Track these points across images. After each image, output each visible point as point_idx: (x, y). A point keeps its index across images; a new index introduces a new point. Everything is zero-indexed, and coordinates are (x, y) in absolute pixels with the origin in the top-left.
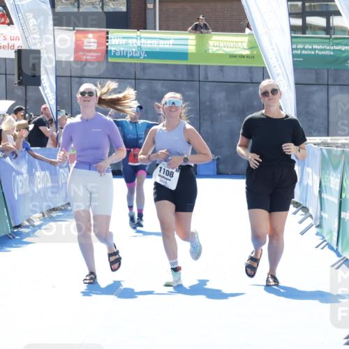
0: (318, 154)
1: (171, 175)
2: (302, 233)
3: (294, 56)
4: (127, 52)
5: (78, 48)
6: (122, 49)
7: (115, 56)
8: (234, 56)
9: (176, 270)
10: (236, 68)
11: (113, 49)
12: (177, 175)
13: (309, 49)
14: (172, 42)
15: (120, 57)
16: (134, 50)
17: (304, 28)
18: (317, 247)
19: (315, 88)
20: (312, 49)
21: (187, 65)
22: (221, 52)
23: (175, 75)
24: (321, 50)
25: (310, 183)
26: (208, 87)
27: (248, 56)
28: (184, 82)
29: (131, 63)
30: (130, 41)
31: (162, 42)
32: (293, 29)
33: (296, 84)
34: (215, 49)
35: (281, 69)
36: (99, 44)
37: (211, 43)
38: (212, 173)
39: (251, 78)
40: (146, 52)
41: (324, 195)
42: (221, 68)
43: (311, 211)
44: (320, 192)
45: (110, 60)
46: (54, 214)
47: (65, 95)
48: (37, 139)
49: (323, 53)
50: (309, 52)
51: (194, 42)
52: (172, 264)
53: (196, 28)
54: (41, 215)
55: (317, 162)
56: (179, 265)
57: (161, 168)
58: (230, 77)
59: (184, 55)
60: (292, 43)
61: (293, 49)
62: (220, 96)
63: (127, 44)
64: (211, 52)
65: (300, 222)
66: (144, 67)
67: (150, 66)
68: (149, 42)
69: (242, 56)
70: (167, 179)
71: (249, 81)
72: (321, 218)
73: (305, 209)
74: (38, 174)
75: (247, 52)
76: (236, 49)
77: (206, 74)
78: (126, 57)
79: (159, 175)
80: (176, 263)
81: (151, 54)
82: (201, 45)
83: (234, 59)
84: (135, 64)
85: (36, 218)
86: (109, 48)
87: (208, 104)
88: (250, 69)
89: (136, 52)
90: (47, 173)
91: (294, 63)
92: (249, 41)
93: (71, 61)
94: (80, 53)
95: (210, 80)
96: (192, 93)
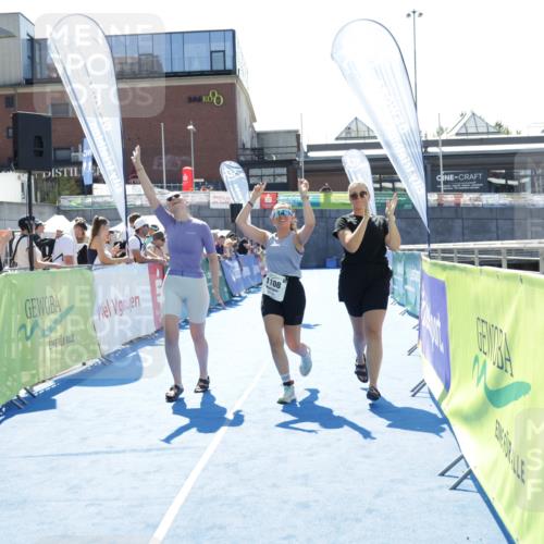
1: (278, 285)
3: (376, 203)
5: (262, 201)
9: (288, 384)
10: (346, 210)
12: (284, 286)
17: (381, 189)
21: (319, 209)
22: (337, 202)
28: (318, 218)
30: (289, 197)
32: (376, 189)
34: (334, 201)
37: (332, 197)
48: (242, 249)
51: (322, 197)
52: (283, 379)
53: (324, 190)
56: (291, 379)
57: (268, 279)
59: (318, 204)
60: (376, 197)
61: (376, 200)
70: (274, 290)
76: (346, 200)
77: (330, 214)
79: (267, 287)
80: (288, 377)
82: (327, 199)
93: (258, 209)
94: (263, 205)
95: (332, 217)
96: (323, 224)
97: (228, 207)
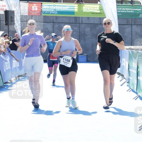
0: (128, 53)
1: (69, 61)
2: (121, 85)
3: (118, 13)
4: (50, 12)
5: (30, 9)
6: (48, 10)
7: (45, 13)
8: (94, 13)
10: (94, 18)
11: (44, 10)
13: (124, 10)
14: (68, 7)
15: (47, 13)
16: (52, 11)
17: (122, 2)
18: (127, 91)
19: (126, 26)
20: (125, 10)
21: (74, 17)
22: (88, 11)
23: (70, 21)
24: (129, 10)
25: (125, 65)
26: (83, 26)
27: (99, 13)
28: (73, 24)
29: (51, 16)
31: (64, 7)
32: (118, 2)
33: (119, 24)
34: (86, 10)
35: (113, 18)
36: (38, 8)
38: (85, 61)
40: (58, 12)
41: (130, 70)
42: (88, 18)
43: (125, 76)
44: (129, 69)
45: (43, 15)
46: (20, 78)
49: (130, 12)
50: (124, 11)
53: (78, 2)
54: (15, 78)
55: (127, 56)
57: (64, 58)
58: (92, 22)
59: (73, 13)
60: (117, 8)
61: (117, 10)
62: (88, 30)
63: (49, 8)
64: (84, 11)
65: (121, 81)
66: (57, 18)
67: (59, 17)
68: (59, 7)
69: (97, 13)
70: (67, 63)
71: (99, 23)
72: (129, 79)
73: (123, 76)
74: (14, 61)
75: (99, 12)
77: (82, 20)
78: (49, 13)
79: (63, 62)
81: (60, 12)
82: (80, 9)
83: (94, 14)
84: (53, 16)
85: (13, 79)
86: (42, 10)
87: (83, 33)
88: (100, 18)
89: (53, 11)
91: (118, 16)
92: (100, 7)
93: (27, 16)
94: (31, 12)
95: (83, 23)
96: (76, 28)
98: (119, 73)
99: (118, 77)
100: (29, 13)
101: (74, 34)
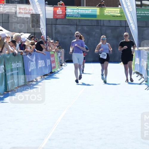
2: (140, 84)
3: (137, 16)
4: (73, 15)
5: (55, 13)
6: (71, 14)
7: (69, 16)
10: (115, 21)
11: (68, 14)
13: (143, 13)
14: (90, 11)
15: (71, 17)
16: (76, 14)
17: (141, 5)
19: (145, 28)
21: (96, 20)
22: (109, 14)
23: (92, 24)
24: (148, 14)
25: (143, 65)
26: (104, 28)
27: (120, 16)
28: (95, 26)
29: (75, 19)
30: (74, 11)
31: (87, 11)
32: (137, 5)
33: (138, 27)
34: (107, 13)
35: (132, 21)
36: (62, 12)
37: (105, 11)
39: (121, 25)
40: (81, 15)
42: (109, 21)
43: (143, 76)
44: (147, 68)
45: (67, 18)
46: (46, 77)
47: (50, 31)
50: (143, 15)
51: (99, 11)
53: (100, 6)
54: (41, 77)
57: (102, 54)
58: (113, 24)
59: (95, 16)
60: (136, 11)
61: (137, 13)
62: (109, 32)
63: (73, 12)
64: (105, 14)
65: (139, 80)
66: (80, 20)
67: (82, 20)
68: (82, 11)
69: (117, 16)
71: (120, 26)
72: (147, 78)
73: (141, 75)
75: (119, 15)
76: (115, 14)
77: (104, 23)
78: (73, 17)
79: (102, 56)
81: (83, 16)
82: (101, 12)
83: (114, 17)
84: (76, 19)
85: (39, 79)
86: (66, 13)
88: (121, 21)
89: (77, 15)
90: (43, 61)
91: (138, 19)
92: (120, 11)
93: (52, 19)
94: (55, 15)
95: (105, 25)
96: (98, 30)
97: (29, 16)
98: (138, 72)
99: (137, 76)
100: (54, 16)
101: (96, 35)
